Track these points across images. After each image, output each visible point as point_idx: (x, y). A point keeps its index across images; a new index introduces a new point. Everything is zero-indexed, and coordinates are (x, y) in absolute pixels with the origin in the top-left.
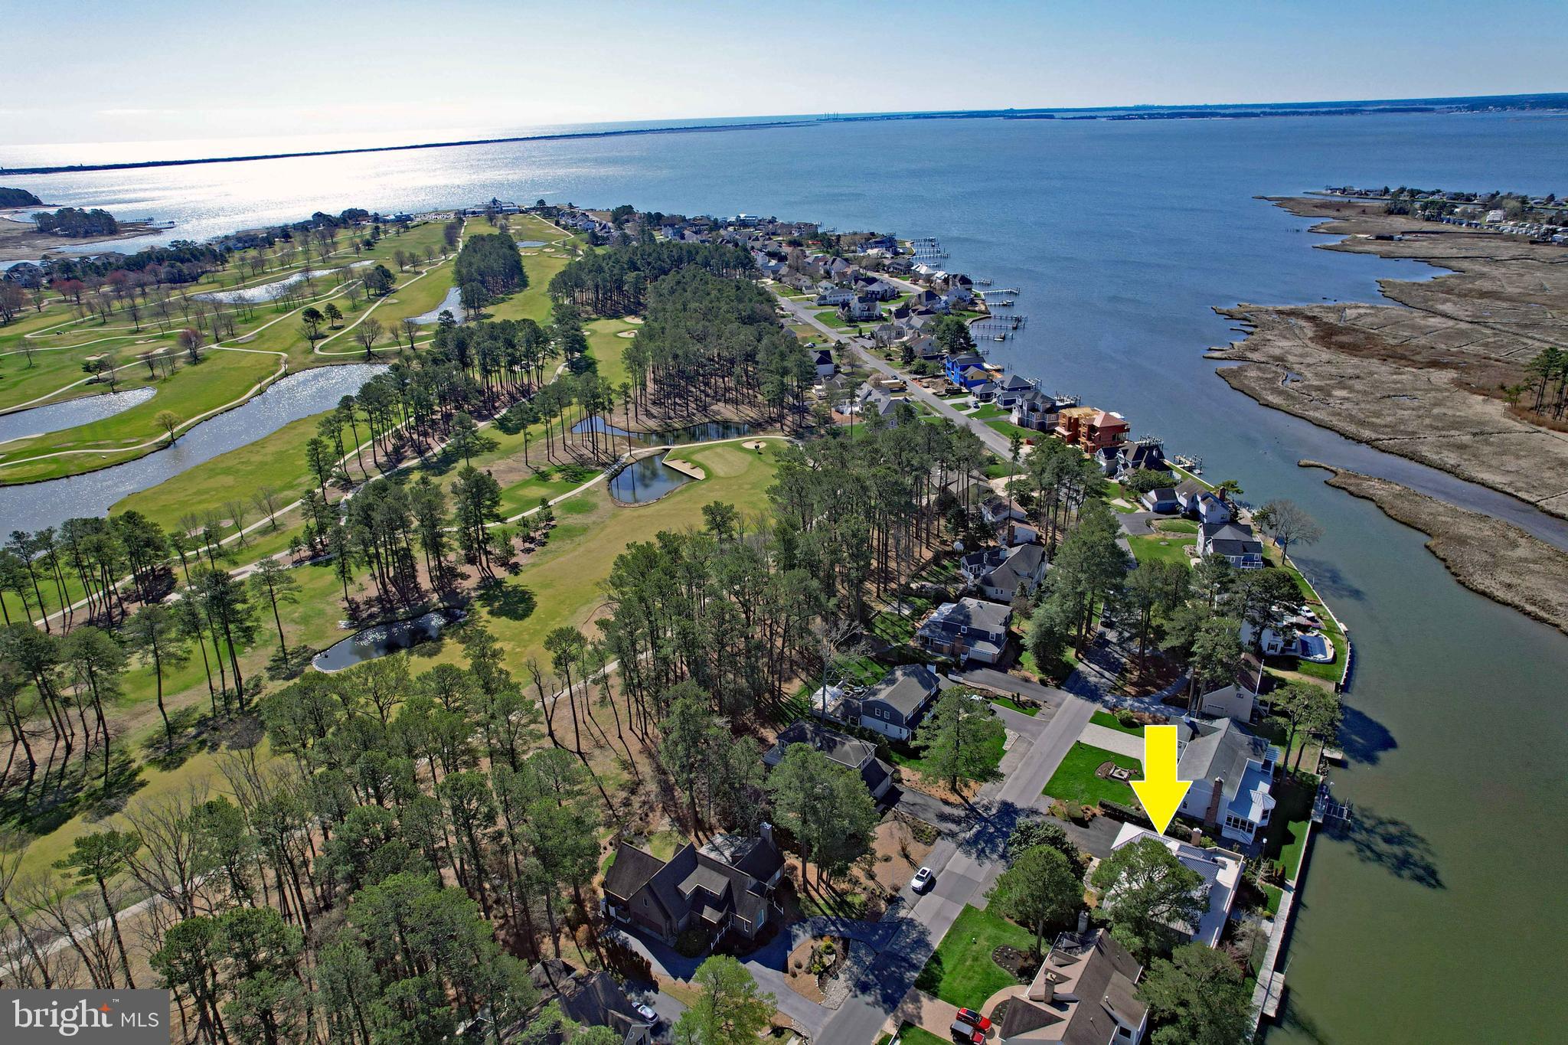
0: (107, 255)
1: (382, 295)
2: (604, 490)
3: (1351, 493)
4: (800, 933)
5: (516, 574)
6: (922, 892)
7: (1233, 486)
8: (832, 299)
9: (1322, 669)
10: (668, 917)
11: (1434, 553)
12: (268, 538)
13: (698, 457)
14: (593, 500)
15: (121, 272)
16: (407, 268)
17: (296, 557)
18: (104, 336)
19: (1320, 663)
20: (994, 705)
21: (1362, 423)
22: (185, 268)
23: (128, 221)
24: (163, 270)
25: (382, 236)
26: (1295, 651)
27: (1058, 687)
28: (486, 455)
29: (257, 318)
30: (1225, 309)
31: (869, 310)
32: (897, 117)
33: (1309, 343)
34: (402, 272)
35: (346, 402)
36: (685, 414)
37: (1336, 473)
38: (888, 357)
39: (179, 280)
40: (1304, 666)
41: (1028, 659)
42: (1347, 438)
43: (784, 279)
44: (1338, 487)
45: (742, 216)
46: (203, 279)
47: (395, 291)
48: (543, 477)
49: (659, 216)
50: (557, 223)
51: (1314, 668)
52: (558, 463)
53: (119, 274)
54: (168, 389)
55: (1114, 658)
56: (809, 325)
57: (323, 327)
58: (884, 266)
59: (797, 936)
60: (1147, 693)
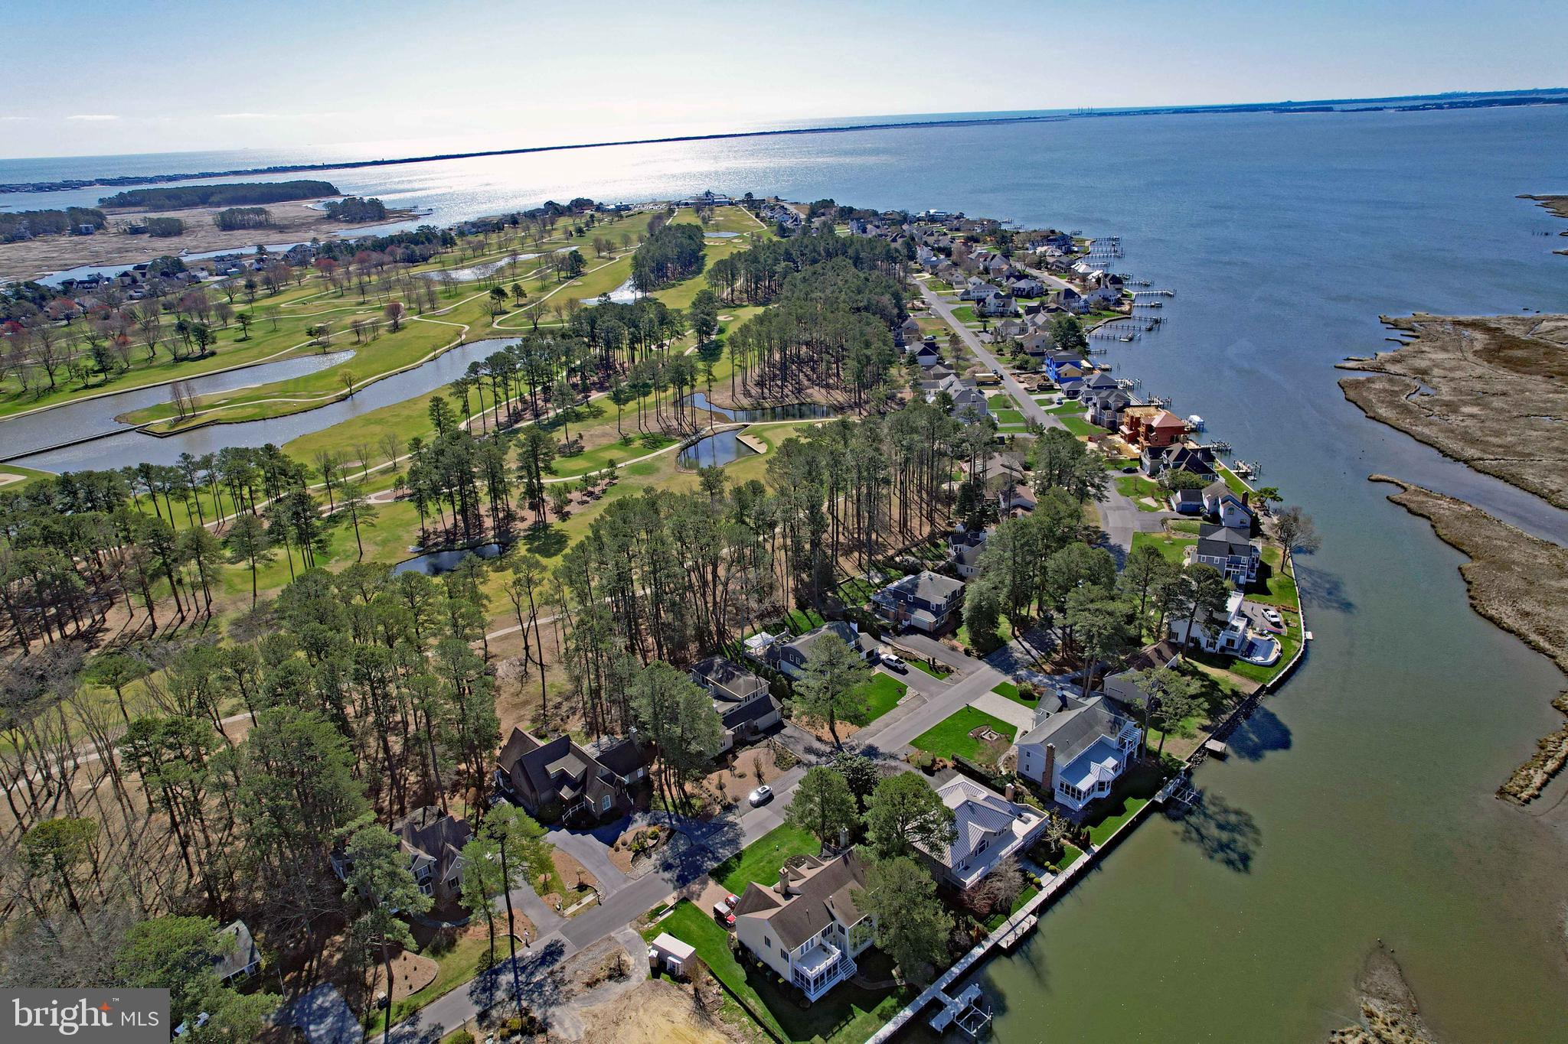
0: (365, 238)
1: (572, 278)
2: (673, 457)
3: (1410, 511)
4: (640, 820)
5: (564, 521)
6: (757, 805)
7: (1271, 493)
8: (976, 294)
9: (1255, 671)
10: (533, 790)
11: (1463, 575)
12: (385, 477)
13: (766, 434)
14: (658, 464)
15: (368, 252)
16: (604, 254)
17: (400, 493)
18: (337, 307)
19: (1256, 664)
20: (908, 666)
21: (1473, 442)
22: (418, 250)
23: (399, 208)
24: (400, 252)
25: (596, 224)
26: (1237, 651)
27: (980, 658)
28: (591, 421)
29: (460, 294)
30: (1392, 317)
31: (1004, 306)
32: (1156, 111)
33: (1470, 356)
34: (599, 257)
35: (474, 367)
36: (779, 395)
37: (1405, 489)
38: (1000, 352)
39: (412, 260)
40: (1239, 665)
41: (964, 633)
42: (1445, 455)
43: (940, 274)
44: (1399, 504)
45: (932, 211)
46: (431, 260)
47: (584, 275)
48: (627, 442)
49: (851, 209)
50: (757, 216)
51: (1247, 668)
52: (646, 431)
53: (364, 255)
54: (365, 352)
55: (1050, 639)
56: (942, 318)
57: (506, 304)
58: (1048, 263)
59: (636, 821)
60: (1060, 672)
